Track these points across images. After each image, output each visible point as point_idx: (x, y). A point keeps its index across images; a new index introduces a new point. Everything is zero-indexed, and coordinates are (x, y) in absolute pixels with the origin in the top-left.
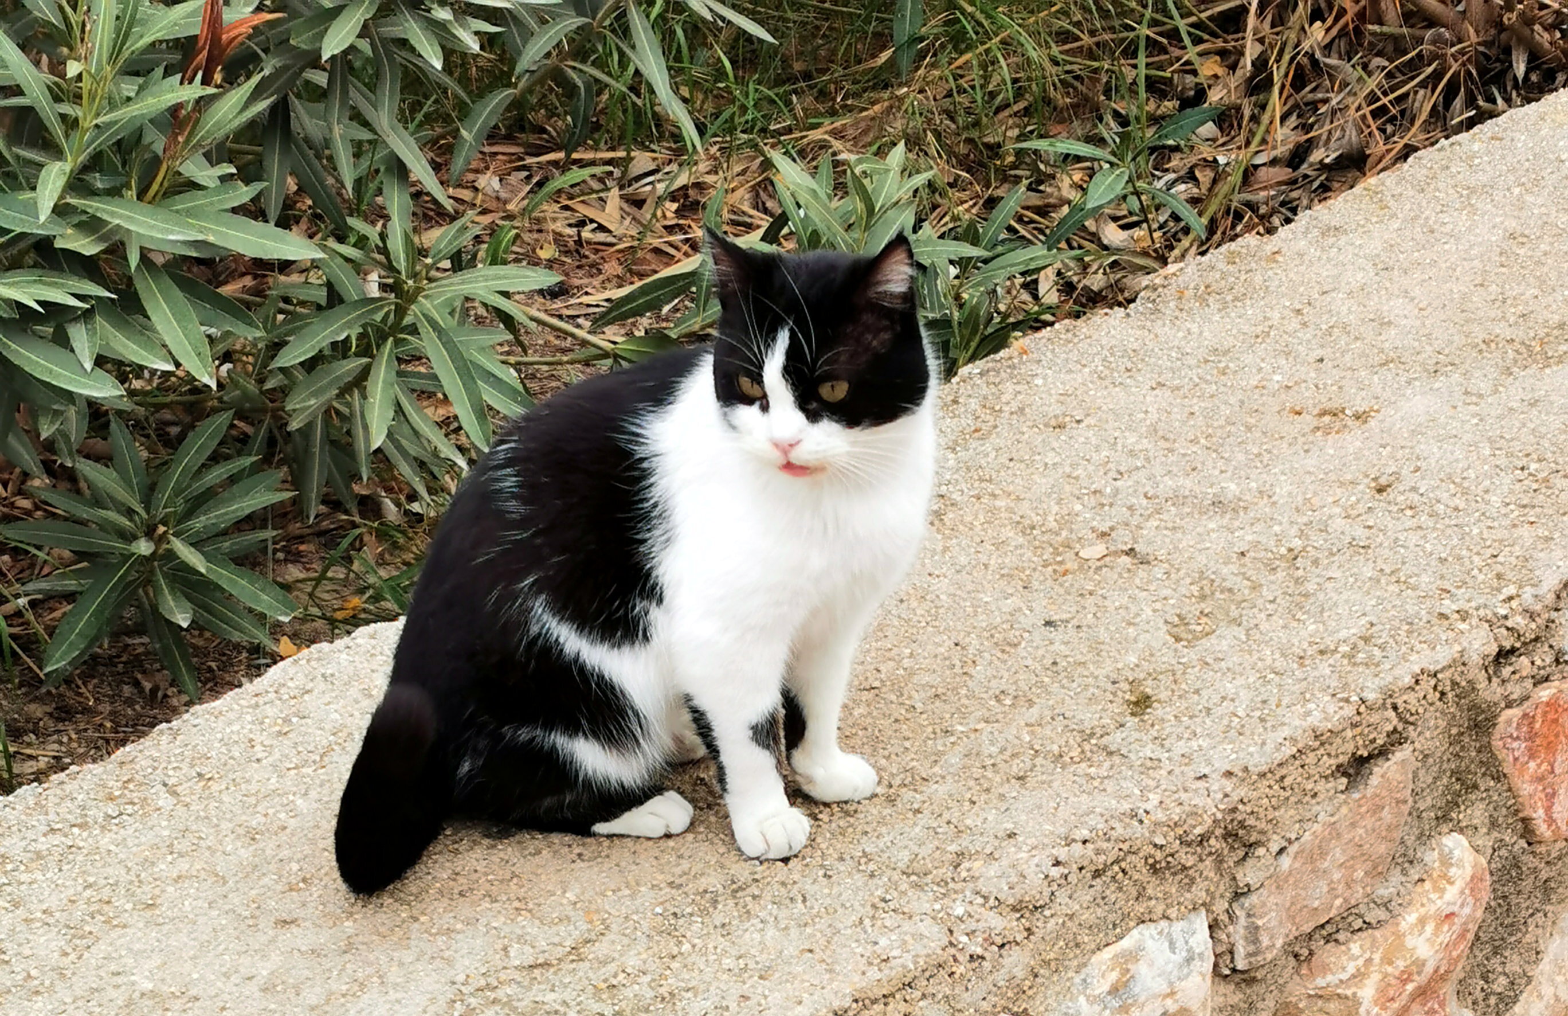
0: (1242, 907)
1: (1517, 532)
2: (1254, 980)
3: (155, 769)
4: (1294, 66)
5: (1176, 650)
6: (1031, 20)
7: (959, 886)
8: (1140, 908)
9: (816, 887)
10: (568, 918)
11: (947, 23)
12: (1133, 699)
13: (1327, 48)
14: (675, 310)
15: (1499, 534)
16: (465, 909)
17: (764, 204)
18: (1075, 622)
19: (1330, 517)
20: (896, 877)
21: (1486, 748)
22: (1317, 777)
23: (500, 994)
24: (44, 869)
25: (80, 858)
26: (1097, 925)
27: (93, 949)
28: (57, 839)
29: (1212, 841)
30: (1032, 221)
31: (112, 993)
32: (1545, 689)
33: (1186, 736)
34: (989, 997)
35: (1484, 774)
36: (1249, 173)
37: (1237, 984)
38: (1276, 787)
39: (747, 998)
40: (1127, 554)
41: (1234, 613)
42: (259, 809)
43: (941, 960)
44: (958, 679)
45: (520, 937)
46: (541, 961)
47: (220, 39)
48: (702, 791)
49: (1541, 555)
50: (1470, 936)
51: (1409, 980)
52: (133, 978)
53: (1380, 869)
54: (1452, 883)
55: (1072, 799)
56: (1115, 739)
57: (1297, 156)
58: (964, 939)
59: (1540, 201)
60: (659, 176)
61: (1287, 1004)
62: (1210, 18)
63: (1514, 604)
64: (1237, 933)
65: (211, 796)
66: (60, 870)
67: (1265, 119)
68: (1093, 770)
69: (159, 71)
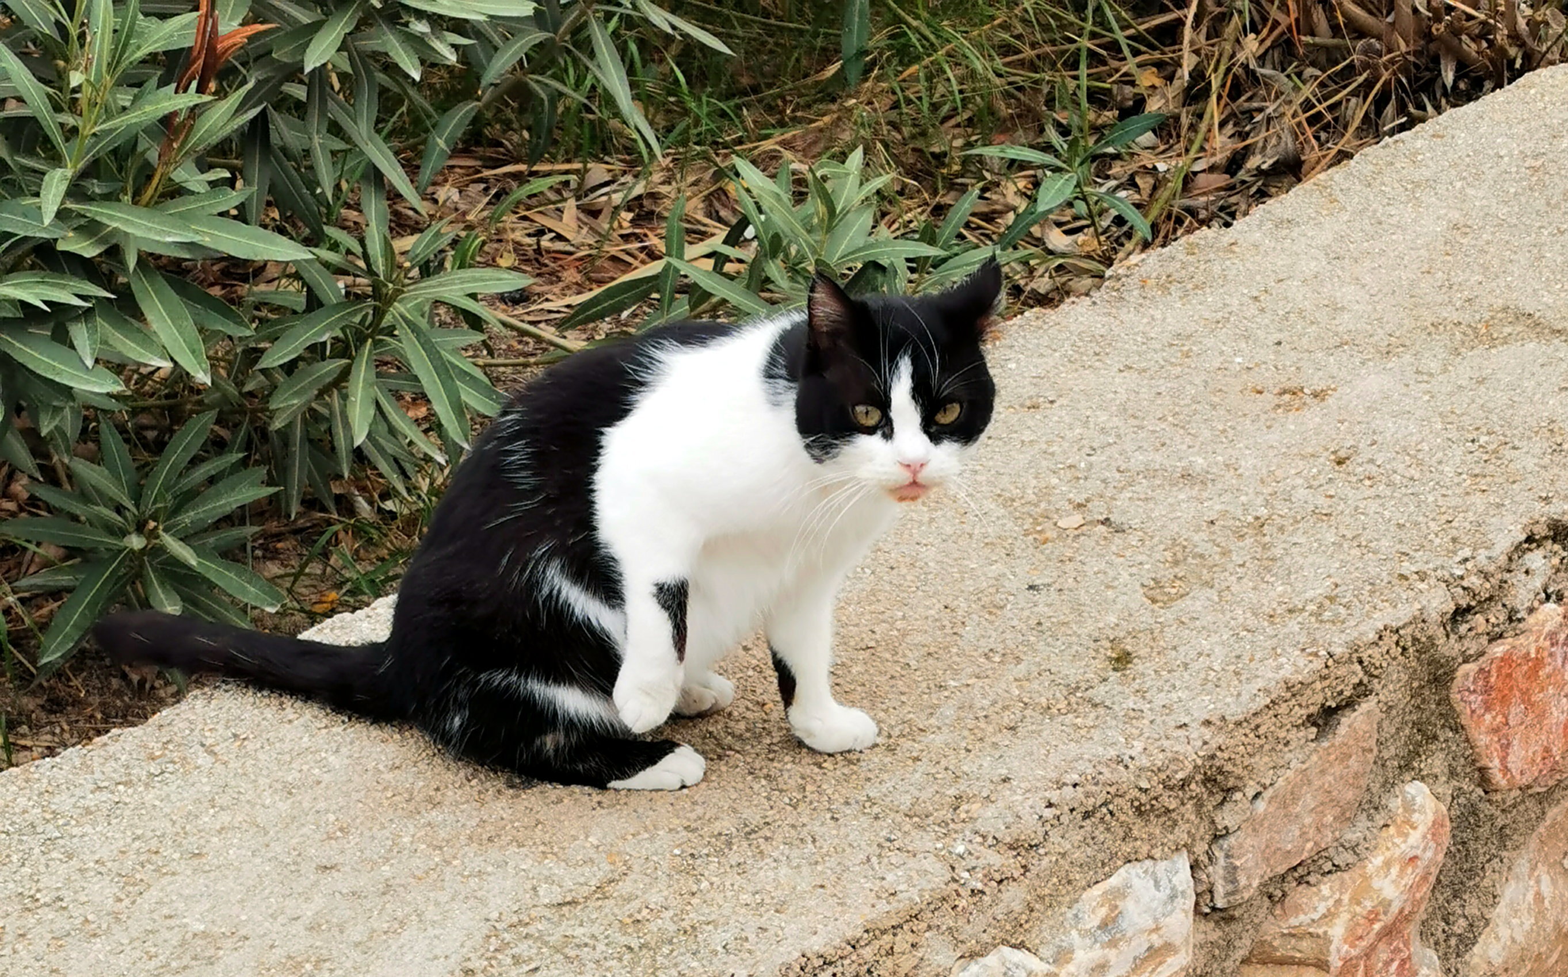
0: (1221, 848)
1: (1472, 499)
2: (1232, 918)
3: (192, 730)
4: (1230, 76)
5: (1153, 611)
6: (975, 33)
7: (959, 826)
8: (1127, 848)
9: (824, 829)
10: (591, 860)
11: (892, 37)
12: (1114, 655)
13: (1262, 59)
14: (634, 315)
15: (1454, 502)
16: (494, 853)
17: (717, 212)
18: (1057, 586)
19: (1294, 488)
20: (898, 819)
21: (1444, 700)
22: (1289, 726)
23: (531, 929)
24: (94, 824)
25: (127, 812)
26: (1088, 864)
27: (146, 895)
28: (105, 796)
29: (1193, 786)
30: (979, 227)
31: (167, 935)
32: (1499, 645)
33: (1166, 688)
34: (989, 930)
35: (1443, 726)
36: (1189, 180)
37: (1217, 922)
38: (1252, 735)
39: (766, 930)
40: (1102, 523)
41: (1206, 576)
42: (293, 765)
43: (945, 894)
44: (948, 639)
45: (547, 878)
46: (569, 899)
47: (215, 49)
48: (711, 744)
49: (1493, 520)
50: (1432, 879)
51: (1376, 919)
52: (185, 920)
53: (1348, 815)
54: (1415, 828)
55: (1061, 746)
56: (1099, 692)
57: (1234, 163)
58: (966, 875)
59: (1481, 194)
60: (614, 187)
61: (1262, 943)
62: (1146, 30)
63: (1469, 565)
64: (1217, 873)
65: (247, 755)
66: (109, 824)
67: (1203, 127)
68: (1079, 721)
69: (154, 81)
